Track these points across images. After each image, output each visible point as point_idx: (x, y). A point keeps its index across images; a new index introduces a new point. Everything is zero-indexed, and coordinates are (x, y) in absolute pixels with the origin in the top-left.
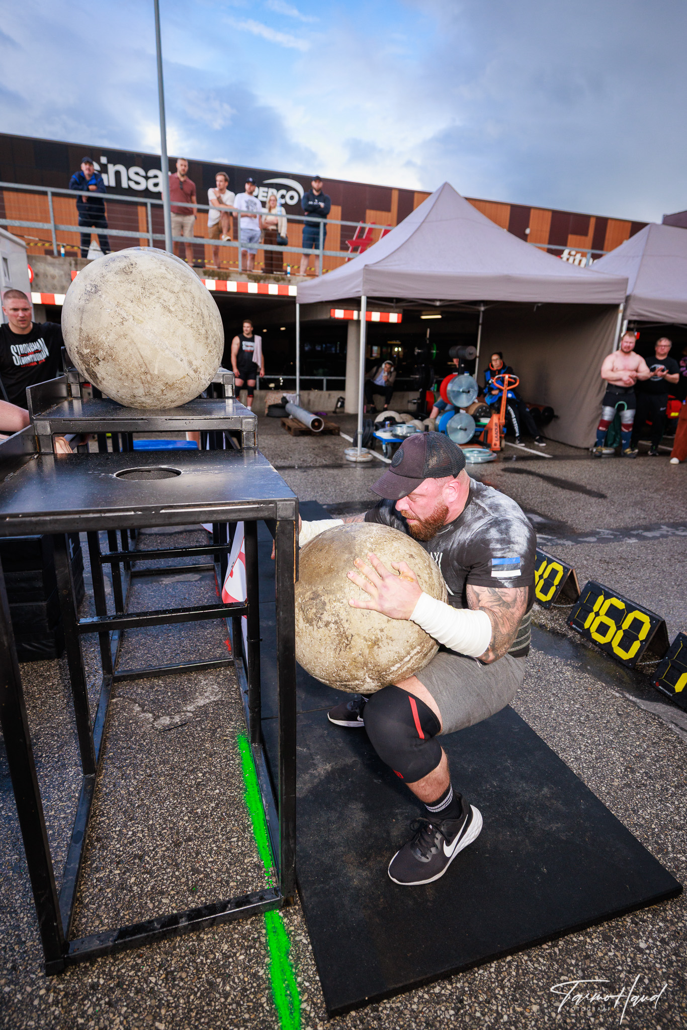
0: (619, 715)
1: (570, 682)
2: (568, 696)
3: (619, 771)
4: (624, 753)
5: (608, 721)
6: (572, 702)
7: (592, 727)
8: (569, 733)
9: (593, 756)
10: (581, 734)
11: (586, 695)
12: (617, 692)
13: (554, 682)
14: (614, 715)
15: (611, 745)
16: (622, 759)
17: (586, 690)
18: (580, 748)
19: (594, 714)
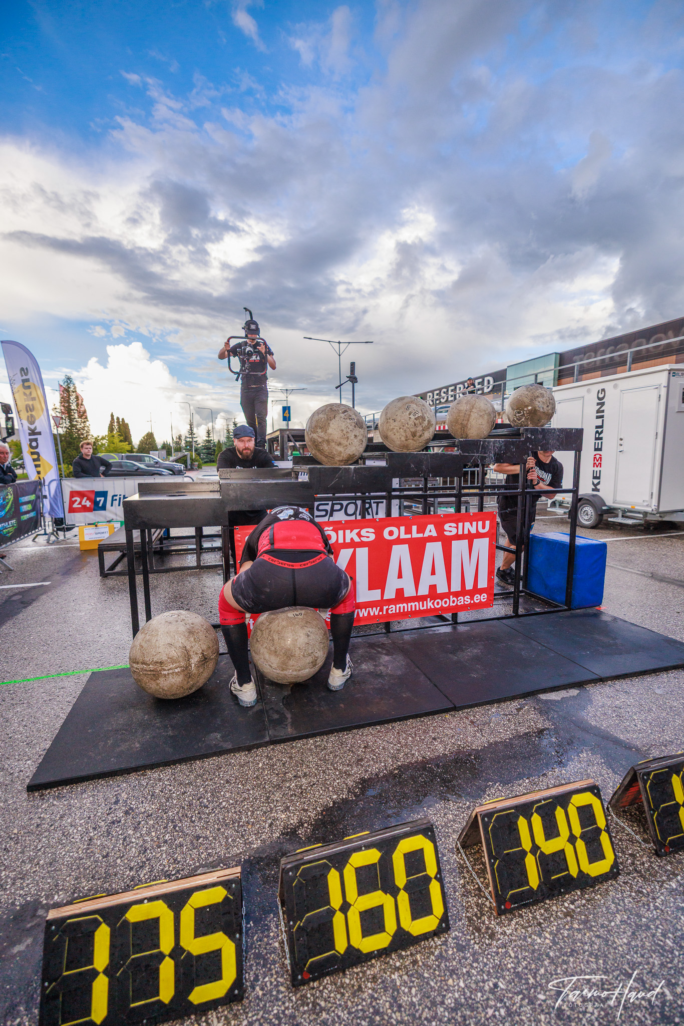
0: (198, 837)
1: (265, 813)
2: (242, 802)
3: (133, 803)
4: (149, 816)
5: (193, 822)
6: (231, 801)
7: (190, 805)
8: (190, 784)
9: (157, 791)
10: (185, 792)
11: (240, 818)
12: (237, 855)
13: (268, 798)
14: (199, 832)
15: (163, 810)
16: (143, 810)
17: (248, 823)
18: (170, 785)
19: (209, 814)
